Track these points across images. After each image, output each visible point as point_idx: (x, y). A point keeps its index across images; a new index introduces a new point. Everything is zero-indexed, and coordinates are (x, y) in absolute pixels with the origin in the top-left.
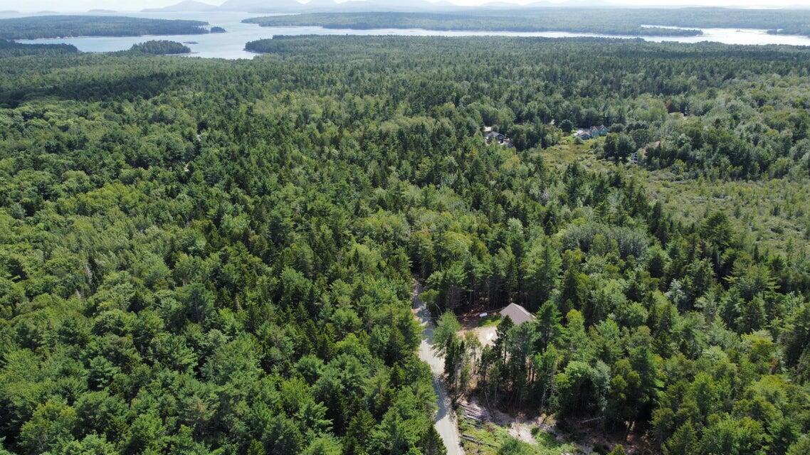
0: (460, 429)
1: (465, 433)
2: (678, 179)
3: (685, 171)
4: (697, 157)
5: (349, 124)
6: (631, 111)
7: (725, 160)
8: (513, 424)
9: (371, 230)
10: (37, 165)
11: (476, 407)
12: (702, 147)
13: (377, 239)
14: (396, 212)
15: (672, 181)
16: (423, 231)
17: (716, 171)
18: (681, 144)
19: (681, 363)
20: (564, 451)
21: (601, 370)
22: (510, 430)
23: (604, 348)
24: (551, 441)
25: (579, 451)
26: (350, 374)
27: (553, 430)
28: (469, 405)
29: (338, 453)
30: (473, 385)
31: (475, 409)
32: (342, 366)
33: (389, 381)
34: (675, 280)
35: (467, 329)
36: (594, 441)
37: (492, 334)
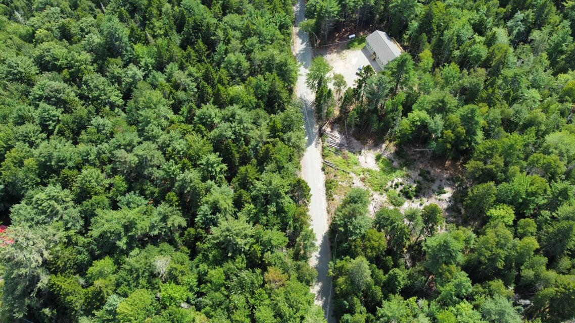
0: (323, 155)
1: (327, 159)
8: (363, 151)
11: (337, 134)
19: (503, 112)
20: (397, 177)
21: (437, 122)
22: (360, 157)
23: (443, 101)
24: (389, 167)
25: (408, 176)
26: (239, 125)
27: (391, 157)
28: (331, 132)
29: (230, 202)
30: (337, 113)
31: (335, 137)
32: (233, 116)
33: (269, 133)
34: (519, 12)
35: (338, 52)
36: (421, 166)
37: (356, 58)
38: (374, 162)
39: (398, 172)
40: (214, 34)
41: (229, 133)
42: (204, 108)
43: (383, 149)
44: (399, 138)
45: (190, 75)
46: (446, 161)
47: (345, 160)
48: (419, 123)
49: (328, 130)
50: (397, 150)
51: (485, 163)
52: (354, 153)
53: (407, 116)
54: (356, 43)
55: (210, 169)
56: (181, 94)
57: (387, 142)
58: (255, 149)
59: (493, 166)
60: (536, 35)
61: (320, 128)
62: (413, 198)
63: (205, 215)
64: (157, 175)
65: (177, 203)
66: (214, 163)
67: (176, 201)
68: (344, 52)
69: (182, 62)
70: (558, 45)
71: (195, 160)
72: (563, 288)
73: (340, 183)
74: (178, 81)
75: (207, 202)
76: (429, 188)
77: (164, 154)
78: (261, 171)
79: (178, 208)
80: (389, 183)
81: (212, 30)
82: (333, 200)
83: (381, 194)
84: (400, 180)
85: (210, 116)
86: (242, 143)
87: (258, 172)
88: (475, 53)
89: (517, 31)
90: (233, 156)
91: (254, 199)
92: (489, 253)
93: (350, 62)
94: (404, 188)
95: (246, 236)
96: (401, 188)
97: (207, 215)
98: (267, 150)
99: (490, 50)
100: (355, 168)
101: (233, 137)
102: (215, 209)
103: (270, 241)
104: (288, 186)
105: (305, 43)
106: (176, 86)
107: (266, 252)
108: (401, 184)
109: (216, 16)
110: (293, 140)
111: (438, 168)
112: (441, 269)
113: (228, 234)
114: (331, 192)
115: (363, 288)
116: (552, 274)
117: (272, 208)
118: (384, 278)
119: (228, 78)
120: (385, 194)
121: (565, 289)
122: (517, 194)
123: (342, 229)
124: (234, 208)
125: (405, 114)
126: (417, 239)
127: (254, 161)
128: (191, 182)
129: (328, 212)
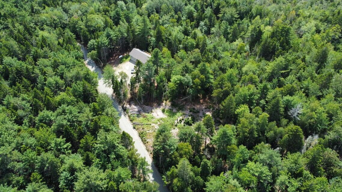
0: (131, 120)
1: (134, 122)
8: (153, 110)
9: (46, 21)
13: (51, 26)
14: (56, 7)
16: (75, 16)
19: (217, 64)
20: (178, 117)
21: (188, 78)
22: (152, 114)
23: (186, 66)
24: (172, 113)
25: (184, 114)
26: (70, 115)
27: (170, 108)
28: (130, 107)
29: (81, 163)
30: (129, 96)
31: (134, 108)
32: (64, 111)
33: (92, 113)
34: (201, 22)
35: (116, 66)
36: (188, 107)
37: (128, 66)
38: (162, 113)
39: (178, 114)
40: (33, 73)
41: (65, 122)
42: (41, 114)
43: (164, 105)
44: (170, 97)
45: (23, 99)
46: (200, 100)
47: (145, 118)
48: (178, 82)
49: (128, 106)
50: (172, 103)
51: (222, 89)
52: (149, 113)
53: (170, 81)
54: (124, 59)
55: (59, 147)
56: (20, 112)
57: (165, 101)
58: (87, 126)
59: (227, 88)
60: (213, 30)
61: (123, 107)
62: (193, 124)
63: (66, 179)
64: (19, 167)
65: (41, 180)
66: (60, 143)
67: (40, 178)
68: (119, 65)
69: (15, 93)
70: (226, 30)
71: (46, 147)
72: (291, 132)
73: (148, 132)
74: (16, 105)
75: (64, 170)
76: (198, 116)
77: (20, 151)
78: (96, 137)
79: (43, 183)
80: (176, 122)
81: (31, 71)
82: (147, 143)
83: (174, 129)
84: (181, 118)
85: (48, 116)
86: (76, 126)
87: (94, 138)
88: (190, 44)
89: (204, 30)
90: (73, 136)
91: (98, 156)
92: (248, 129)
93: (125, 69)
94: (185, 121)
95: (101, 179)
96: (183, 122)
97: (68, 177)
98: (96, 123)
99: (197, 40)
100: (153, 120)
101: (69, 123)
102: (72, 170)
103: (120, 176)
104: (118, 139)
105: (94, 67)
106: (16, 108)
107: (120, 184)
108: (183, 120)
109: (30, 64)
110: (110, 113)
111: (198, 105)
112: (228, 149)
113: (89, 180)
114: (144, 139)
115: (190, 181)
116: (281, 129)
117: (113, 156)
118: (200, 169)
119: (52, 93)
120: (176, 128)
121: (292, 132)
122: (245, 96)
123: (162, 151)
124: (86, 166)
125: (169, 80)
126: (205, 144)
127: (89, 133)
128: (48, 160)
129: (148, 150)
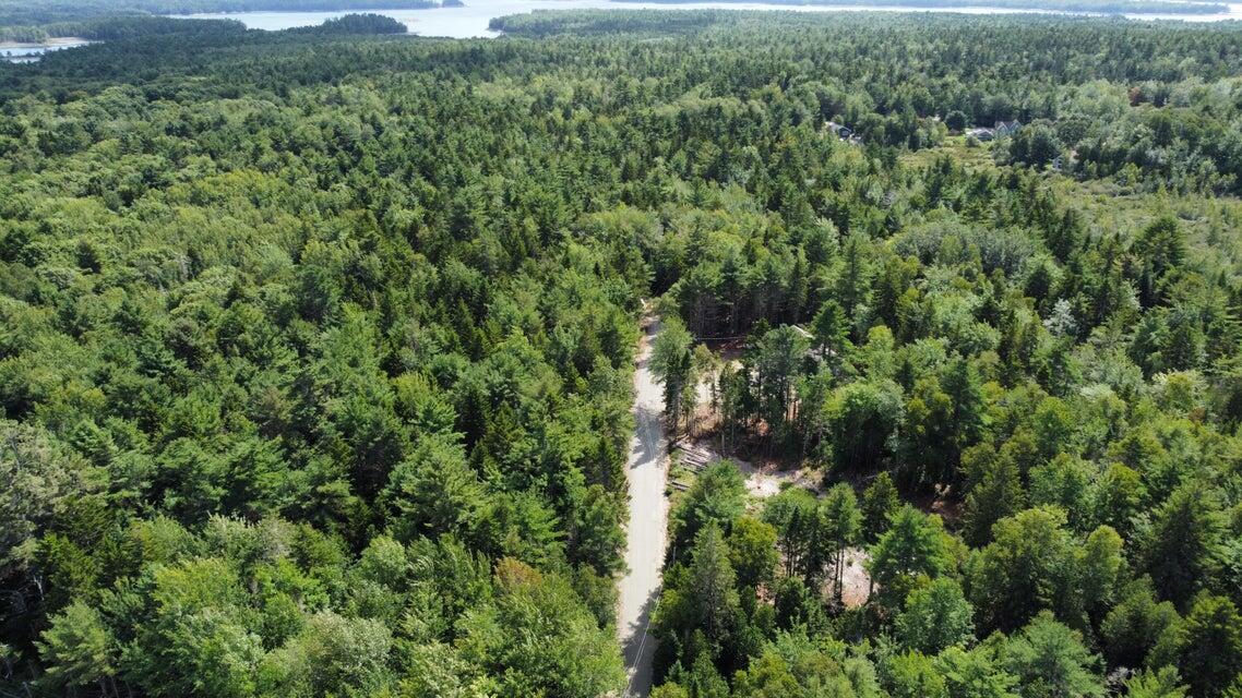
0: (670, 476)
2: (1123, 194)
3: (1138, 181)
4: (1161, 160)
5: (612, 110)
6: (1069, 101)
7: (1209, 163)
8: (754, 474)
10: (149, 147)
11: (703, 451)
12: (1170, 143)
14: (645, 209)
15: (1114, 196)
17: (1191, 181)
18: (1136, 140)
21: (892, 393)
27: (814, 487)
28: (693, 449)
30: (707, 427)
31: (700, 454)
38: (777, 490)
43: (797, 477)
44: (831, 461)
49: (687, 446)
50: (826, 477)
57: (807, 469)
60: (1100, 333)
61: (671, 444)
